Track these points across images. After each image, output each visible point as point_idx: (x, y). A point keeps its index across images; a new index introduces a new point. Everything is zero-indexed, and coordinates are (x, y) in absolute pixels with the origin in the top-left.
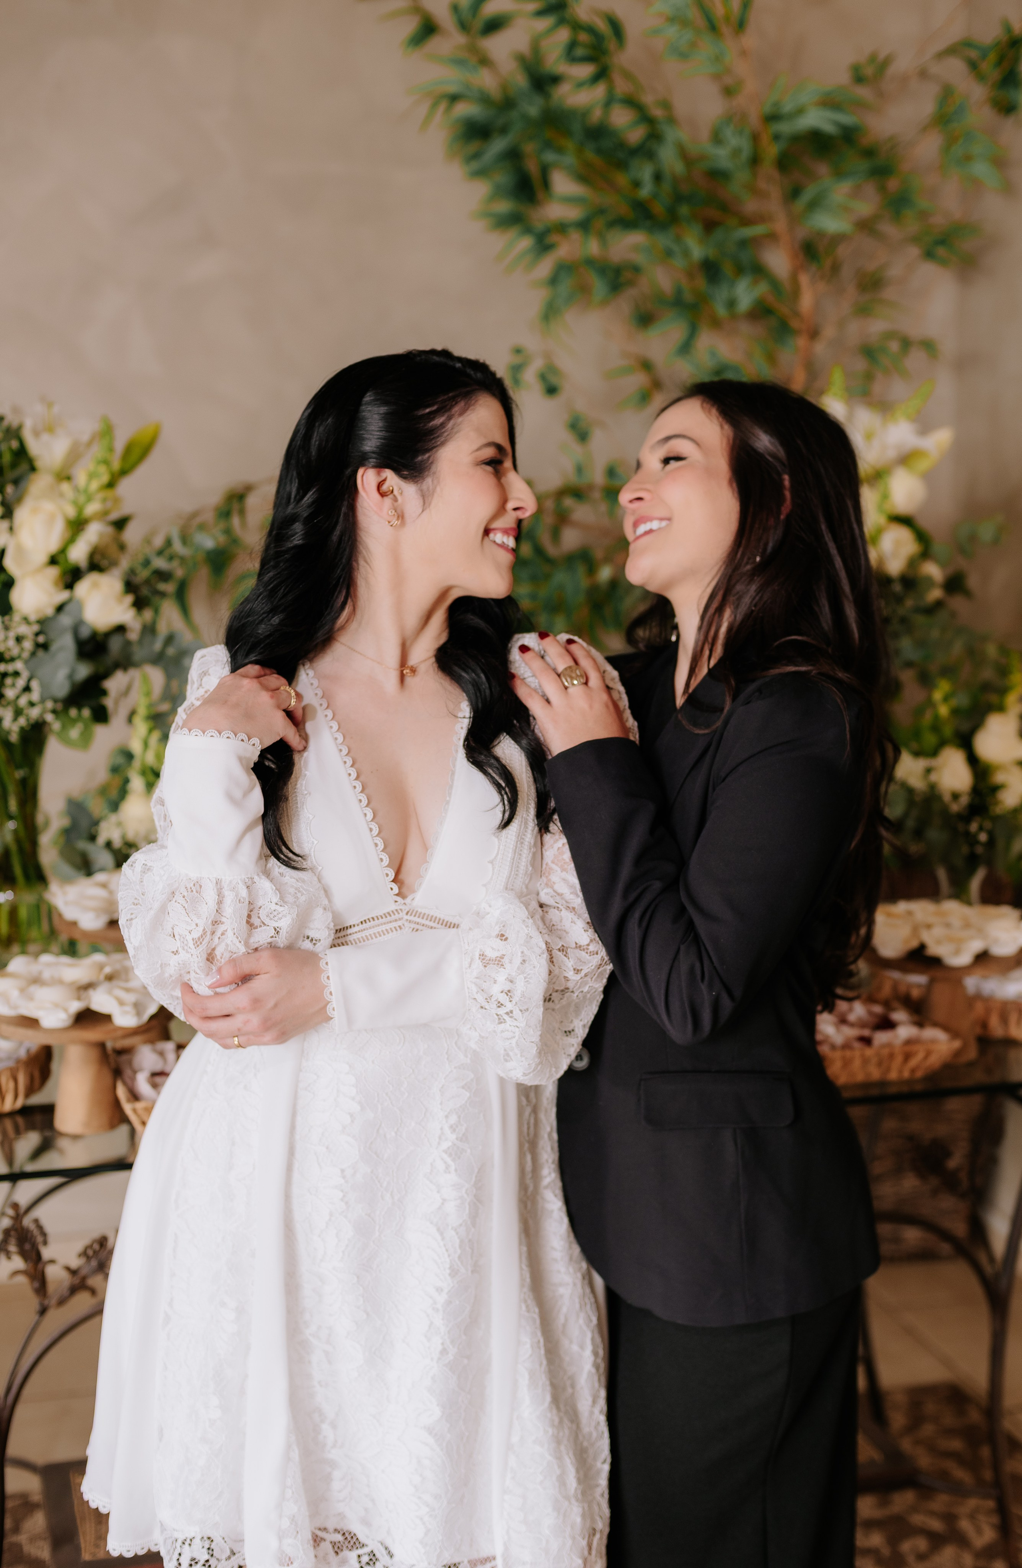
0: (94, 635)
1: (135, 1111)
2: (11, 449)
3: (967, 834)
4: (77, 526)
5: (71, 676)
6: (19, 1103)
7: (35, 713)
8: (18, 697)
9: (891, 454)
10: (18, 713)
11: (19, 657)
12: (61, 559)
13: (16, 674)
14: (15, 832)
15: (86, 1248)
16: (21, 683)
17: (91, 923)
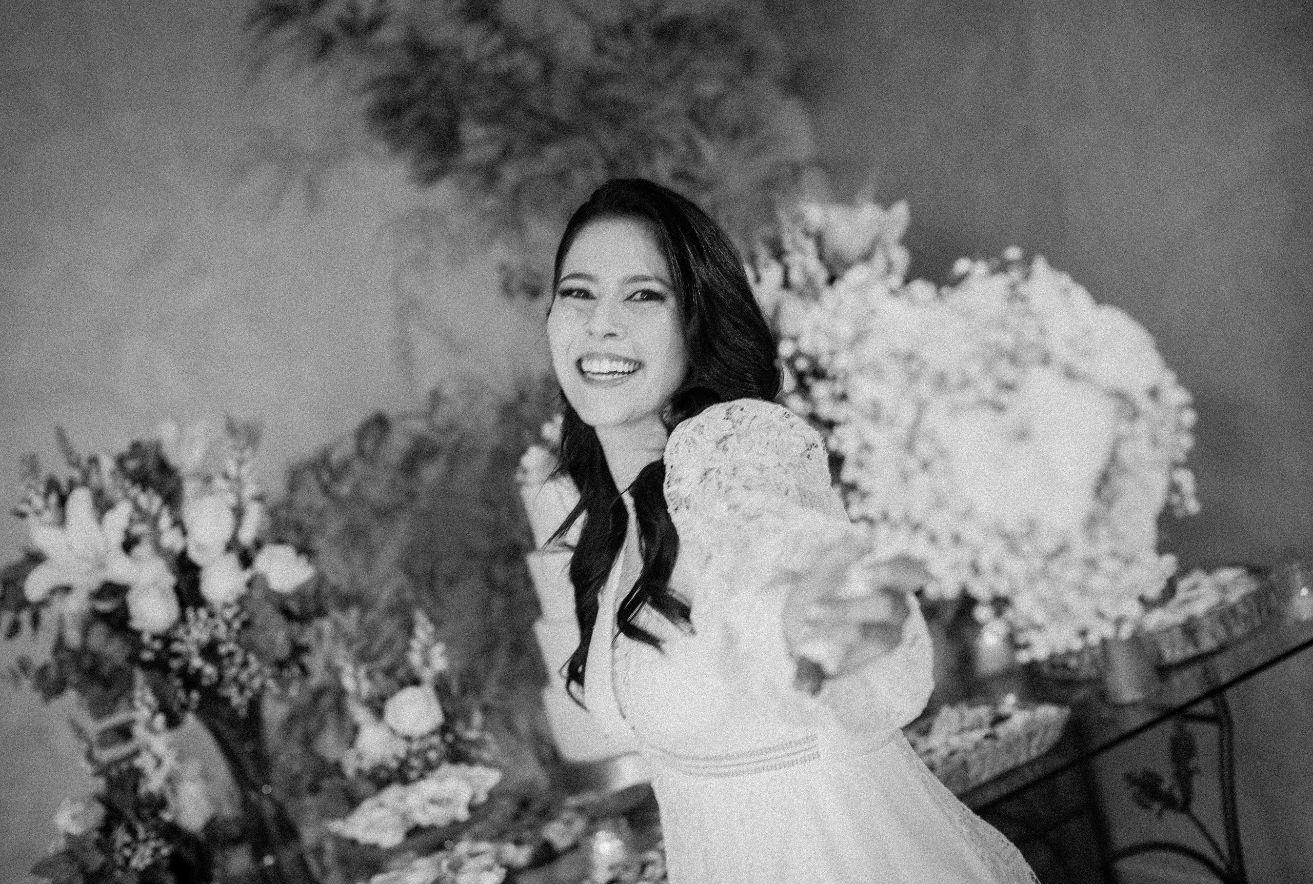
4: (238, 513)
7: (256, 683)
8: (239, 673)
10: (242, 688)
12: (234, 545)
13: (231, 655)
16: (238, 659)
17: (390, 838)
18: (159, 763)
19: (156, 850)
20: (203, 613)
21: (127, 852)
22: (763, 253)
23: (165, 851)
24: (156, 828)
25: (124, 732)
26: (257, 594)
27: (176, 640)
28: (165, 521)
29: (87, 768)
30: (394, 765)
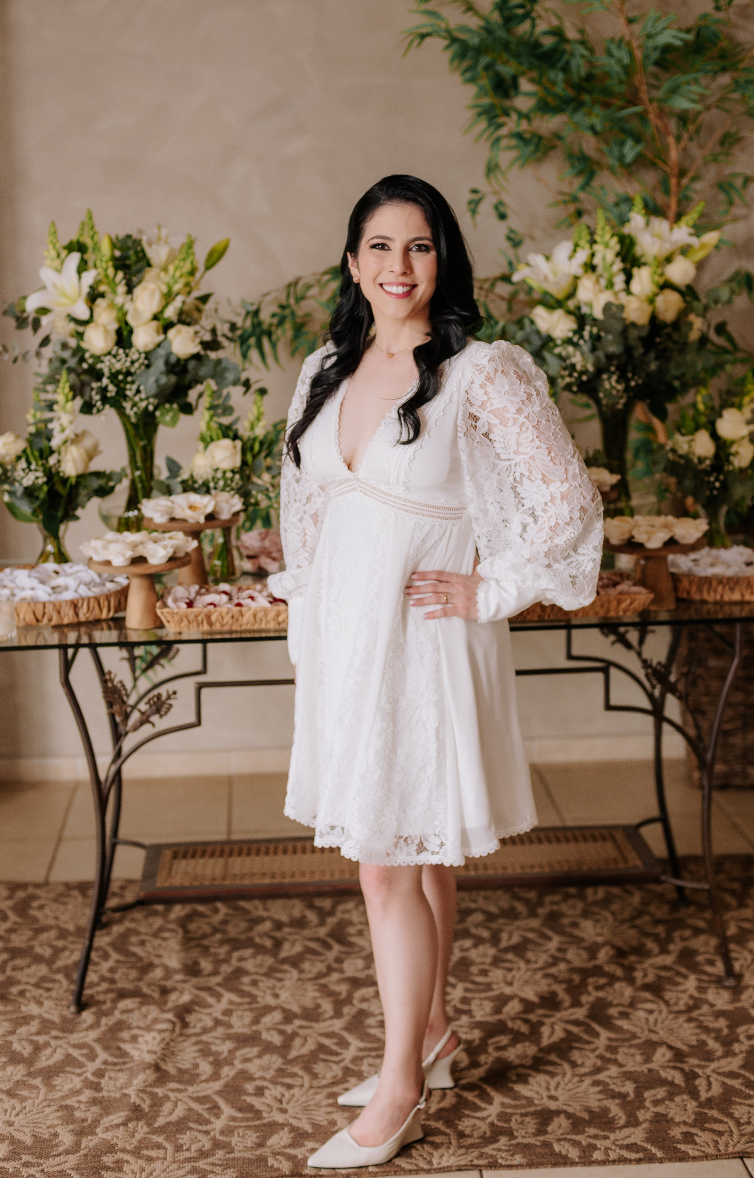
0: (178, 360)
1: (162, 613)
2: (136, 253)
3: (709, 482)
4: (168, 297)
5: (157, 381)
6: (111, 614)
7: (143, 404)
8: (135, 395)
9: (667, 248)
10: (134, 405)
11: (135, 373)
12: (160, 316)
14: (140, 476)
15: (150, 700)
16: (134, 387)
17: (159, 519)
18: (63, 430)
19: (37, 478)
20: (121, 351)
21: (21, 473)
22: (585, 237)
23: (40, 481)
24: (43, 465)
25: (50, 406)
26: (162, 352)
27: (102, 362)
28: (122, 289)
29: (30, 418)
30: (200, 482)
